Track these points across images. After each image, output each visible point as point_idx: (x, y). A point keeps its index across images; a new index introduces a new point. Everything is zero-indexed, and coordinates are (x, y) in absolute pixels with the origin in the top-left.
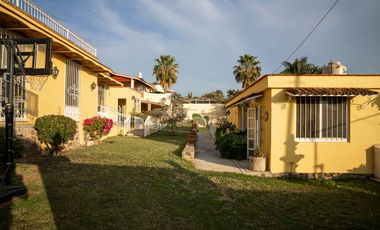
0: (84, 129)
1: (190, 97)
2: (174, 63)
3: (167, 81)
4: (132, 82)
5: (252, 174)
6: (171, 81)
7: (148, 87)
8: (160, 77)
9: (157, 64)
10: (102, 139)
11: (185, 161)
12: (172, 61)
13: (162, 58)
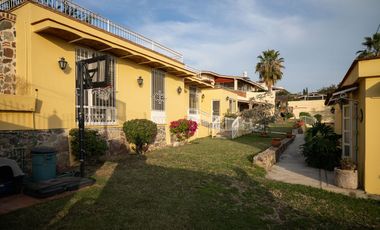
0: (171, 131)
1: (305, 93)
2: (279, 58)
3: (272, 78)
4: (236, 82)
5: (337, 190)
6: (275, 77)
7: (253, 86)
8: (263, 74)
9: (259, 61)
10: (189, 140)
11: (256, 167)
12: (276, 55)
13: (265, 54)
